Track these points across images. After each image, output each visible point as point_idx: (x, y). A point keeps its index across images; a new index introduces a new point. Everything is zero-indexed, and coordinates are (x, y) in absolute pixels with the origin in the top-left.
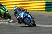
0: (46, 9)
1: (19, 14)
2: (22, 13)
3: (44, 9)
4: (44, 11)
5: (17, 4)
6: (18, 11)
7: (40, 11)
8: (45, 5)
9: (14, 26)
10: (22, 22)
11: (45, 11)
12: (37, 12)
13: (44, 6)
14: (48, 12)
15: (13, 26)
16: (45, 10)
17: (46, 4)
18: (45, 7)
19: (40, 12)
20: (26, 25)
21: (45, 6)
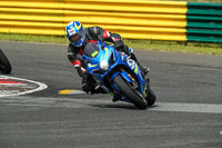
0: (188, 34)
1: (93, 55)
2: (103, 48)
3: (181, 34)
4: (179, 42)
5: (64, 15)
6: (82, 40)
7: (163, 42)
8: (184, 17)
9: (53, 109)
10: (104, 87)
11: (186, 43)
12: (152, 47)
13: (181, 20)
14: (197, 49)
15: (49, 109)
16: (184, 38)
17: (187, 14)
18: (187, 28)
19: (163, 49)
20: (114, 100)
21: (184, 24)
